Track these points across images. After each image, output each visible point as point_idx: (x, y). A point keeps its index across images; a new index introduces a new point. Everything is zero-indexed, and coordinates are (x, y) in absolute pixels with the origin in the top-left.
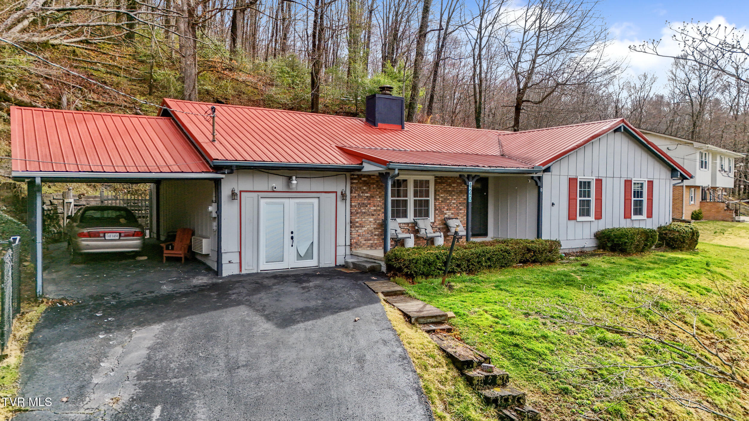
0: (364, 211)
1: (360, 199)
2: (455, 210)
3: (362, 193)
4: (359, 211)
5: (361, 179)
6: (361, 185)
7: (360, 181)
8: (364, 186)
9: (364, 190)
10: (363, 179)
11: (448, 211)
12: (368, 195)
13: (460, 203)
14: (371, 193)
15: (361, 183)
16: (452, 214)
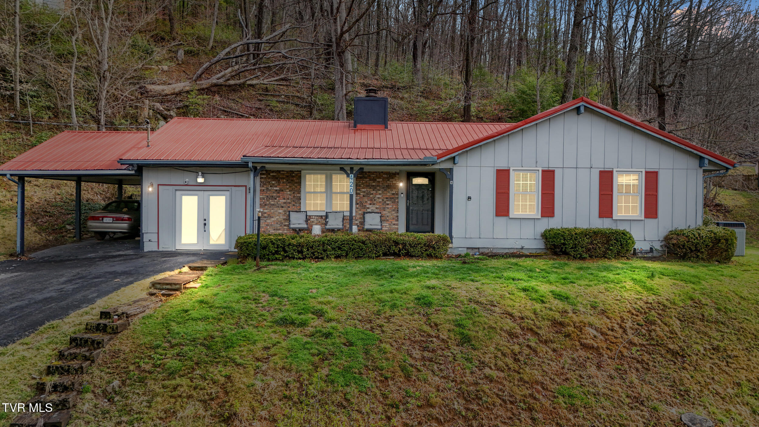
0: (272, 203)
1: (268, 192)
2: (380, 204)
3: (271, 187)
4: (268, 203)
5: (269, 174)
6: (270, 180)
7: (269, 176)
8: (273, 181)
9: (273, 184)
10: (271, 174)
11: (371, 206)
12: (277, 188)
13: (387, 198)
14: (281, 187)
15: (269, 178)
16: (377, 208)
